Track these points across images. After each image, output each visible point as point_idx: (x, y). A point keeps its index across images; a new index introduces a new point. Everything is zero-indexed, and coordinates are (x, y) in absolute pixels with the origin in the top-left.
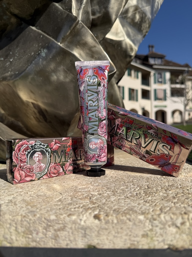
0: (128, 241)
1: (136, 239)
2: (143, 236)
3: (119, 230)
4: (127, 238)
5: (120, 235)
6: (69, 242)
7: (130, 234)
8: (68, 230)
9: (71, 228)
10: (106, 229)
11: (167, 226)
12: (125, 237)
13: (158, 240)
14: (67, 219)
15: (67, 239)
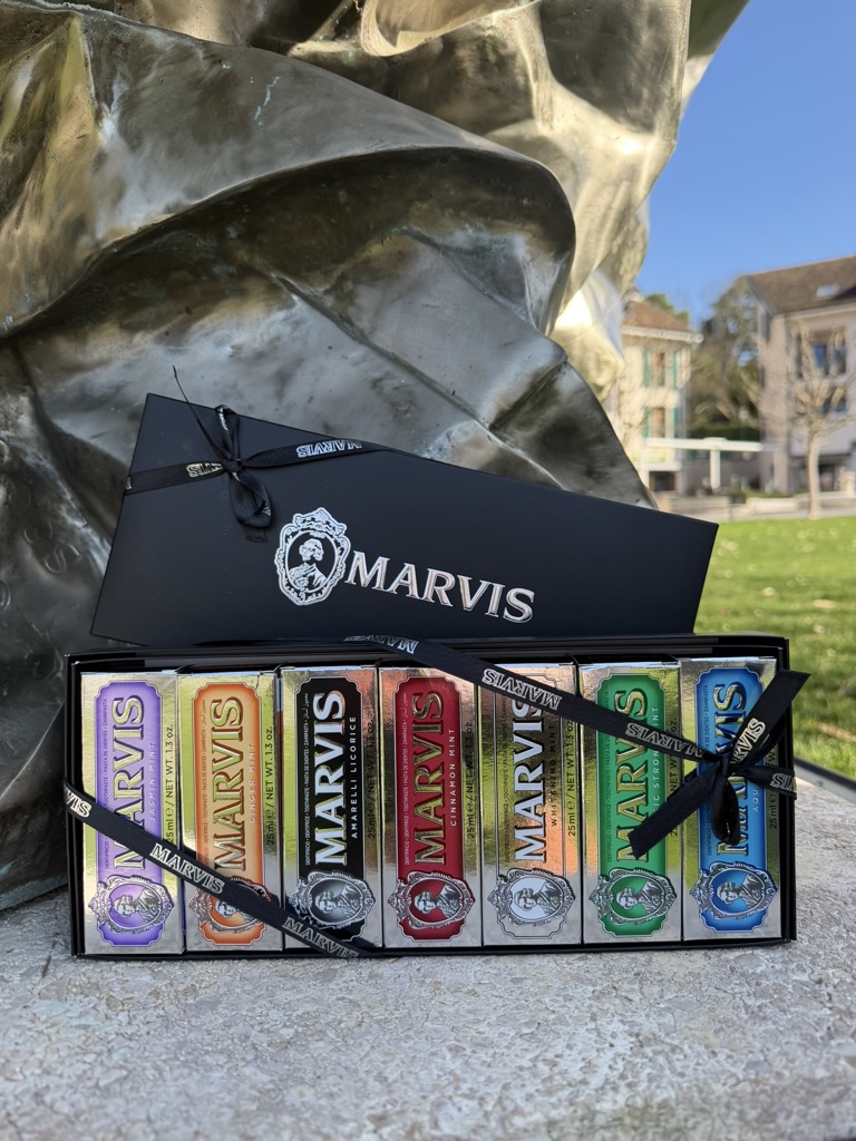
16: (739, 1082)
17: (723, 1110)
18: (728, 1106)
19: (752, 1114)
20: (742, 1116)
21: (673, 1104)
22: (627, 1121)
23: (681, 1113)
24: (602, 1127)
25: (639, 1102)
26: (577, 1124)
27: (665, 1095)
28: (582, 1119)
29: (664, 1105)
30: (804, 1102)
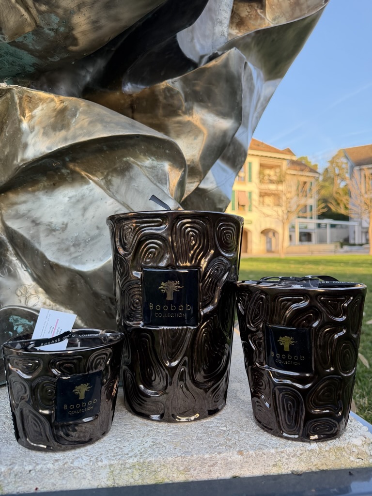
0: (263, 470)
1: (268, 468)
2: (274, 466)
3: (257, 462)
4: (263, 468)
5: (257, 466)
6: (219, 475)
7: (265, 464)
8: (219, 465)
9: (221, 464)
10: (247, 462)
11: (291, 457)
12: (261, 467)
13: (284, 468)
14: (218, 456)
15: (218, 473)
16: (178, 457)
17: (171, 466)
18: (173, 465)
19: (182, 468)
20: (178, 469)
21: (153, 462)
22: (137, 467)
23: (156, 466)
24: (128, 468)
25: (142, 461)
26: (120, 466)
27: (151, 459)
28: (122, 465)
29: (150, 462)
30: (201, 466)
